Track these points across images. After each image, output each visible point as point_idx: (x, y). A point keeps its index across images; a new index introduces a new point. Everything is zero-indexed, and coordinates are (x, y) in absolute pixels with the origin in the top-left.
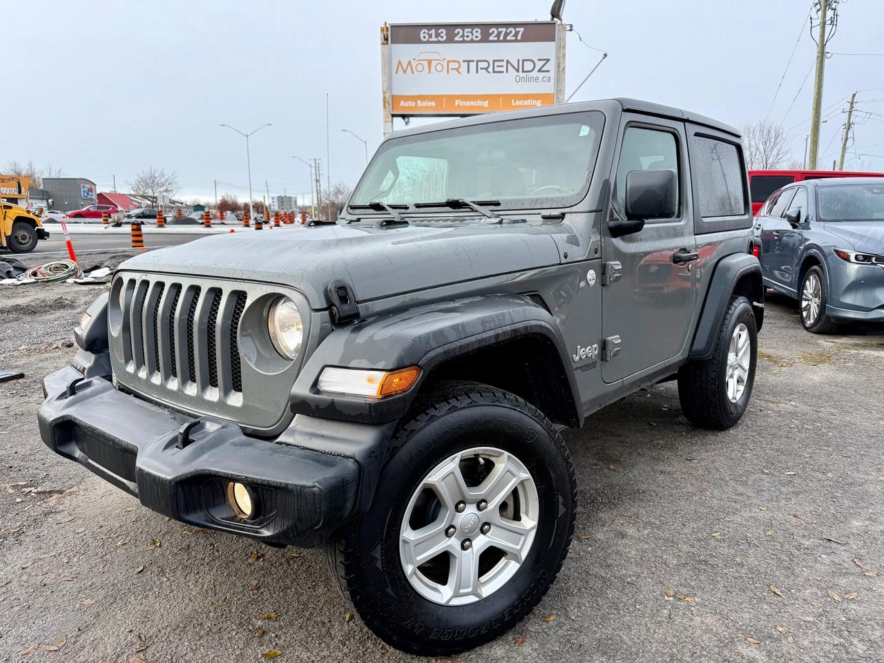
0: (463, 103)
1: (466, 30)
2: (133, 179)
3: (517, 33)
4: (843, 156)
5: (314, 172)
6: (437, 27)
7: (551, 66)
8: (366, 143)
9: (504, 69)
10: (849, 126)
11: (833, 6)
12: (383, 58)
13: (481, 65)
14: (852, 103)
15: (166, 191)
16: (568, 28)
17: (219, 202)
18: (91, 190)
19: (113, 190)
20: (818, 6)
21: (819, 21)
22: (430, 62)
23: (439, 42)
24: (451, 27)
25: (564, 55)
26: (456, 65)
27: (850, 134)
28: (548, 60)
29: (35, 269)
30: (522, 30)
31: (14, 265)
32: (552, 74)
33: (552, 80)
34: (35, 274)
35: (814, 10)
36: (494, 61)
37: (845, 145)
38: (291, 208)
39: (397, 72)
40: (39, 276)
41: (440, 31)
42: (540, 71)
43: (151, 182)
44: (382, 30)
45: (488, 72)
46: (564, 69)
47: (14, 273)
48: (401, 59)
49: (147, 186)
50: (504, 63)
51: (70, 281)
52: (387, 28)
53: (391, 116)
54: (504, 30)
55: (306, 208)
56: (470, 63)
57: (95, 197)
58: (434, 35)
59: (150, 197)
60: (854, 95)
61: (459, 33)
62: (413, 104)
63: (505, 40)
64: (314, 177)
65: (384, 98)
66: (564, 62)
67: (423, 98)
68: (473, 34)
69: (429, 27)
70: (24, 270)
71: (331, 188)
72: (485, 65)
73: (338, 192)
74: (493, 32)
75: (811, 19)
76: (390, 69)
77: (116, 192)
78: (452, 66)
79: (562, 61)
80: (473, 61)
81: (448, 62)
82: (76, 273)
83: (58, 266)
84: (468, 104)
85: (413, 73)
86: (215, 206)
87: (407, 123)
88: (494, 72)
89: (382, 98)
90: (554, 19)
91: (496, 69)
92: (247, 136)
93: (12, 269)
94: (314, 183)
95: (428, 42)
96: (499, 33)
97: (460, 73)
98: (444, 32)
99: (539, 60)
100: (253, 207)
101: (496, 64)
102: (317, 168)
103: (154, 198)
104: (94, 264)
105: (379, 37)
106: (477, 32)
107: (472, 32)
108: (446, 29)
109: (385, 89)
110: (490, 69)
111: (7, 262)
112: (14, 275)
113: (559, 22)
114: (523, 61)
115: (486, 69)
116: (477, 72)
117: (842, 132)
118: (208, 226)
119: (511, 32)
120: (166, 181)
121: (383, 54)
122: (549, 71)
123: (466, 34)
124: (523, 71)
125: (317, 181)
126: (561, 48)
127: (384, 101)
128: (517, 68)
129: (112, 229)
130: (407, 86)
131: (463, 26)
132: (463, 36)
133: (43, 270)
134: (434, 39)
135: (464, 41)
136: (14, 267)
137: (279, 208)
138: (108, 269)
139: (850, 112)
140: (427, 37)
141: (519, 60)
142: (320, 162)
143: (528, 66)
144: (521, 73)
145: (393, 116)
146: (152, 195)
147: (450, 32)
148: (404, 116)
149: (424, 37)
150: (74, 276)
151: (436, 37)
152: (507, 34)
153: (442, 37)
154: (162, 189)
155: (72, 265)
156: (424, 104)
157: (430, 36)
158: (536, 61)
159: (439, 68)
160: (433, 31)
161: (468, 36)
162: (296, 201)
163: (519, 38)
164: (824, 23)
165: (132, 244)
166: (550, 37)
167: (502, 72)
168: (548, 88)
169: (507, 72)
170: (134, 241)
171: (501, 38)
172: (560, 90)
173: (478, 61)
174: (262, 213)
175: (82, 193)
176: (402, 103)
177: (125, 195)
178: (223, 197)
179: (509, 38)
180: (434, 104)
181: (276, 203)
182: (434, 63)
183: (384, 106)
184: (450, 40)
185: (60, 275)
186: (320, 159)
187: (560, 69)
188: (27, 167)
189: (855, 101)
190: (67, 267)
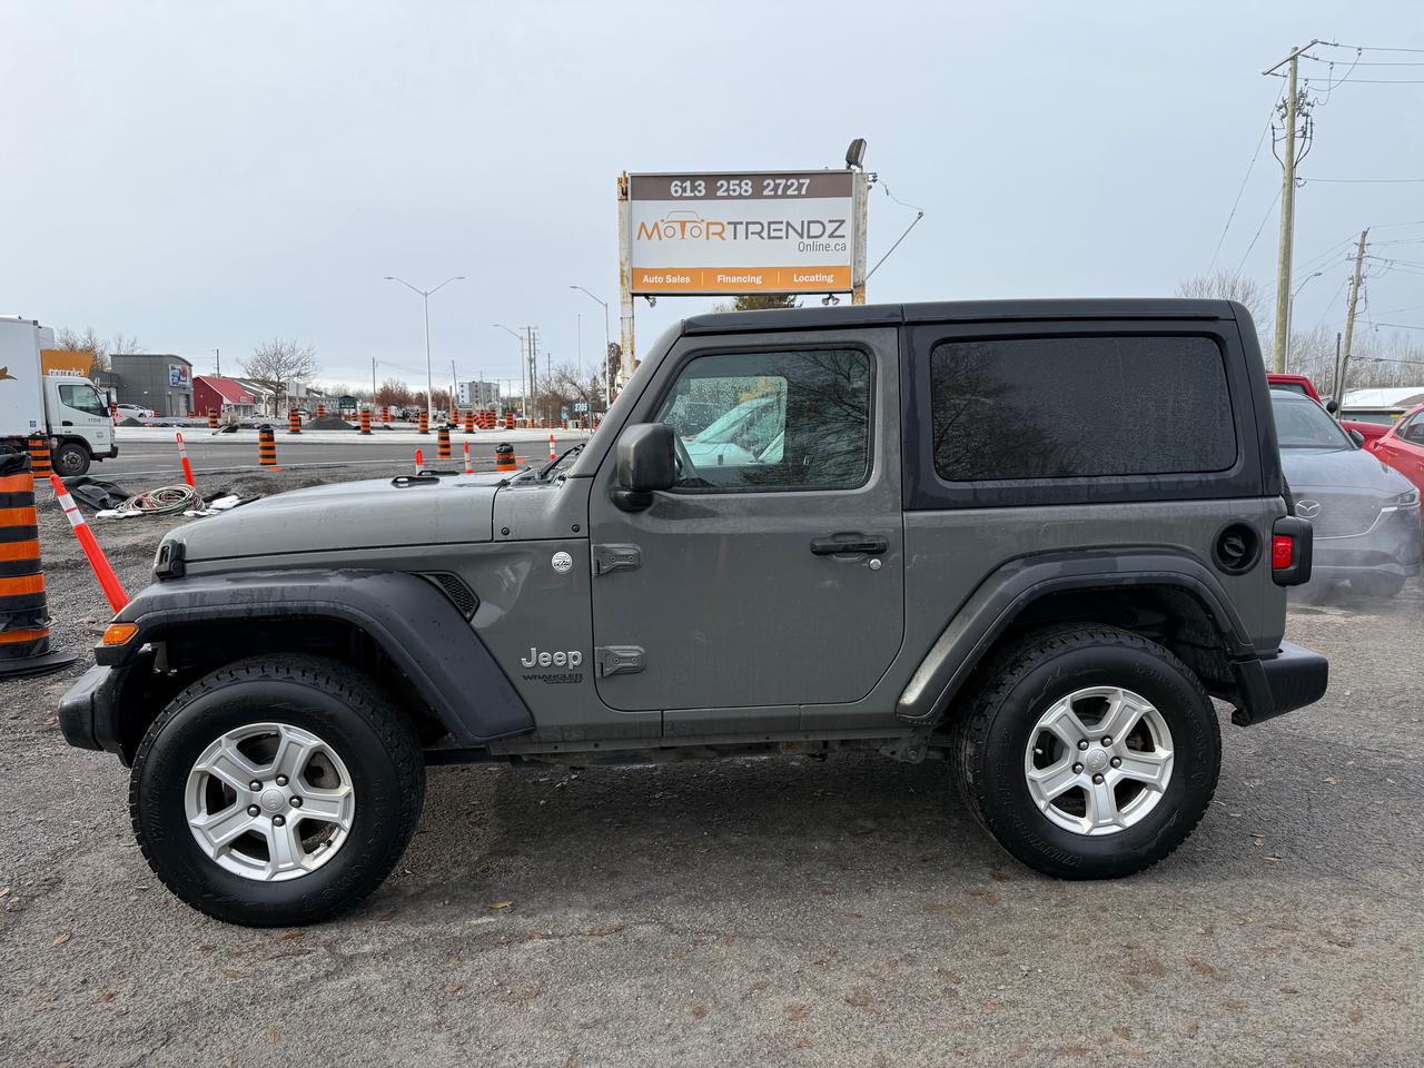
0: (727, 279)
1: (732, 182)
2: (249, 356)
3: (800, 186)
4: (1350, 327)
5: (526, 347)
6: (693, 178)
7: (847, 230)
8: (606, 305)
9: (783, 234)
10: (1358, 281)
11: (1305, 111)
12: (621, 218)
13: (752, 228)
14: (1362, 246)
15: (299, 375)
16: (871, 178)
17: (378, 391)
18: (183, 373)
19: (216, 371)
20: (1283, 110)
21: (1285, 132)
22: (683, 224)
23: (695, 198)
24: (712, 179)
25: (865, 215)
26: (718, 229)
27: (1361, 292)
28: (842, 222)
29: (140, 496)
30: (807, 181)
31: (110, 490)
32: (848, 241)
33: (849, 246)
34: (139, 504)
35: (1277, 115)
36: (770, 223)
37: (1353, 309)
38: (490, 401)
39: (639, 238)
40: (146, 506)
41: (697, 184)
42: (831, 236)
43: (276, 360)
44: (620, 181)
45: (762, 238)
46: (864, 233)
47: (111, 502)
48: (645, 221)
49: (269, 367)
50: (783, 227)
51: (189, 513)
52: (626, 180)
53: (630, 296)
54: (783, 182)
55: (513, 400)
56: (738, 226)
57: (188, 383)
58: (688, 189)
59: (273, 383)
60: (1365, 234)
61: (722, 185)
62: (660, 280)
63: (785, 196)
64: (527, 354)
65: (622, 271)
66: (865, 224)
67: (674, 272)
68: (741, 188)
69: (683, 178)
70: (124, 498)
71: (552, 372)
72: (757, 228)
73: (563, 378)
74: (769, 184)
75: (1273, 128)
76: (631, 233)
77: (219, 375)
78: (712, 230)
79: (861, 220)
80: (741, 223)
81: (708, 224)
82: (195, 502)
83: (171, 492)
84: (734, 280)
85: (660, 238)
86: (372, 398)
87: (652, 305)
88: (769, 237)
89: (619, 272)
90: (852, 166)
91: (773, 234)
92: (426, 295)
93: (108, 497)
94: (527, 363)
95: (681, 198)
96: (776, 186)
97: (723, 239)
98: (703, 184)
99: (830, 221)
100: (433, 399)
101: (773, 227)
102: (532, 341)
103: (279, 384)
104: (216, 490)
105: (615, 191)
106: (747, 184)
107: (739, 185)
108: (705, 182)
109: (624, 259)
110: (765, 234)
111: (101, 486)
112: (111, 504)
113: (858, 170)
114: (809, 222)
115: (759, 234)
116: (747, 238)
117: (1348, 290)
118: (367, 432)
119: (792, 184)
120: (298, 360)
121: (620, 213)
122: (843, 236)
123: (731, 188)
124: (809, 237)
125: (531, 361)
126: (860, 206)
127: (622, 276)
128: (800, 231)
129: (222, 436)
130: (653, 255)
131: (729, 177)
132: (728, 190)
133: (150, 498)
134: (688, 194)
135: (729, 197)
136: (111, 494)
137: (471, 401)
138: (235, 497)
139: (1360, 259)
140: (680, 190)
141: (803, 222)
142: (536, 331)
143: (816, 229)
144: (806, 241)
145: (633, 295)
146: (276, 380)
147: (712, 184)
148: (647, 296)
149: (676, 191)
150: (193, 507)
151: (692, 191)
152: (786, 188)
153: (700, 191)
154: (293, 372)
155: (189, 491)
156: (675, 280)
157: (684, 190)
158: (826, 223)
159: (696, 232)
160: (688, 184)
161: (734, 190)
162: (497, 391)
163: (803, 192)
164: (1293, 136)
165: (261, 460)
166: (845, 191)
167: (781, 238)
168: (844, 259)
169: (787, 237)
170: (264, 456)
171: (780, 192)
172: (860, 261)
173: (748, 223)
174: (447, 409)
175: (171, 378)
176: (646, 279)
177: (233, 379)
178: (384, 383)
179: (789, 192)
180: (688, 280)
181: (467, 393)
182: (688, 226)
183: (622, 283)
184: (711, 195)
185: (174, 505)
186: (536, 328)
187: (859, 234)
188: (85, 336)
189: (1366, 242)
190: (183, 495)
